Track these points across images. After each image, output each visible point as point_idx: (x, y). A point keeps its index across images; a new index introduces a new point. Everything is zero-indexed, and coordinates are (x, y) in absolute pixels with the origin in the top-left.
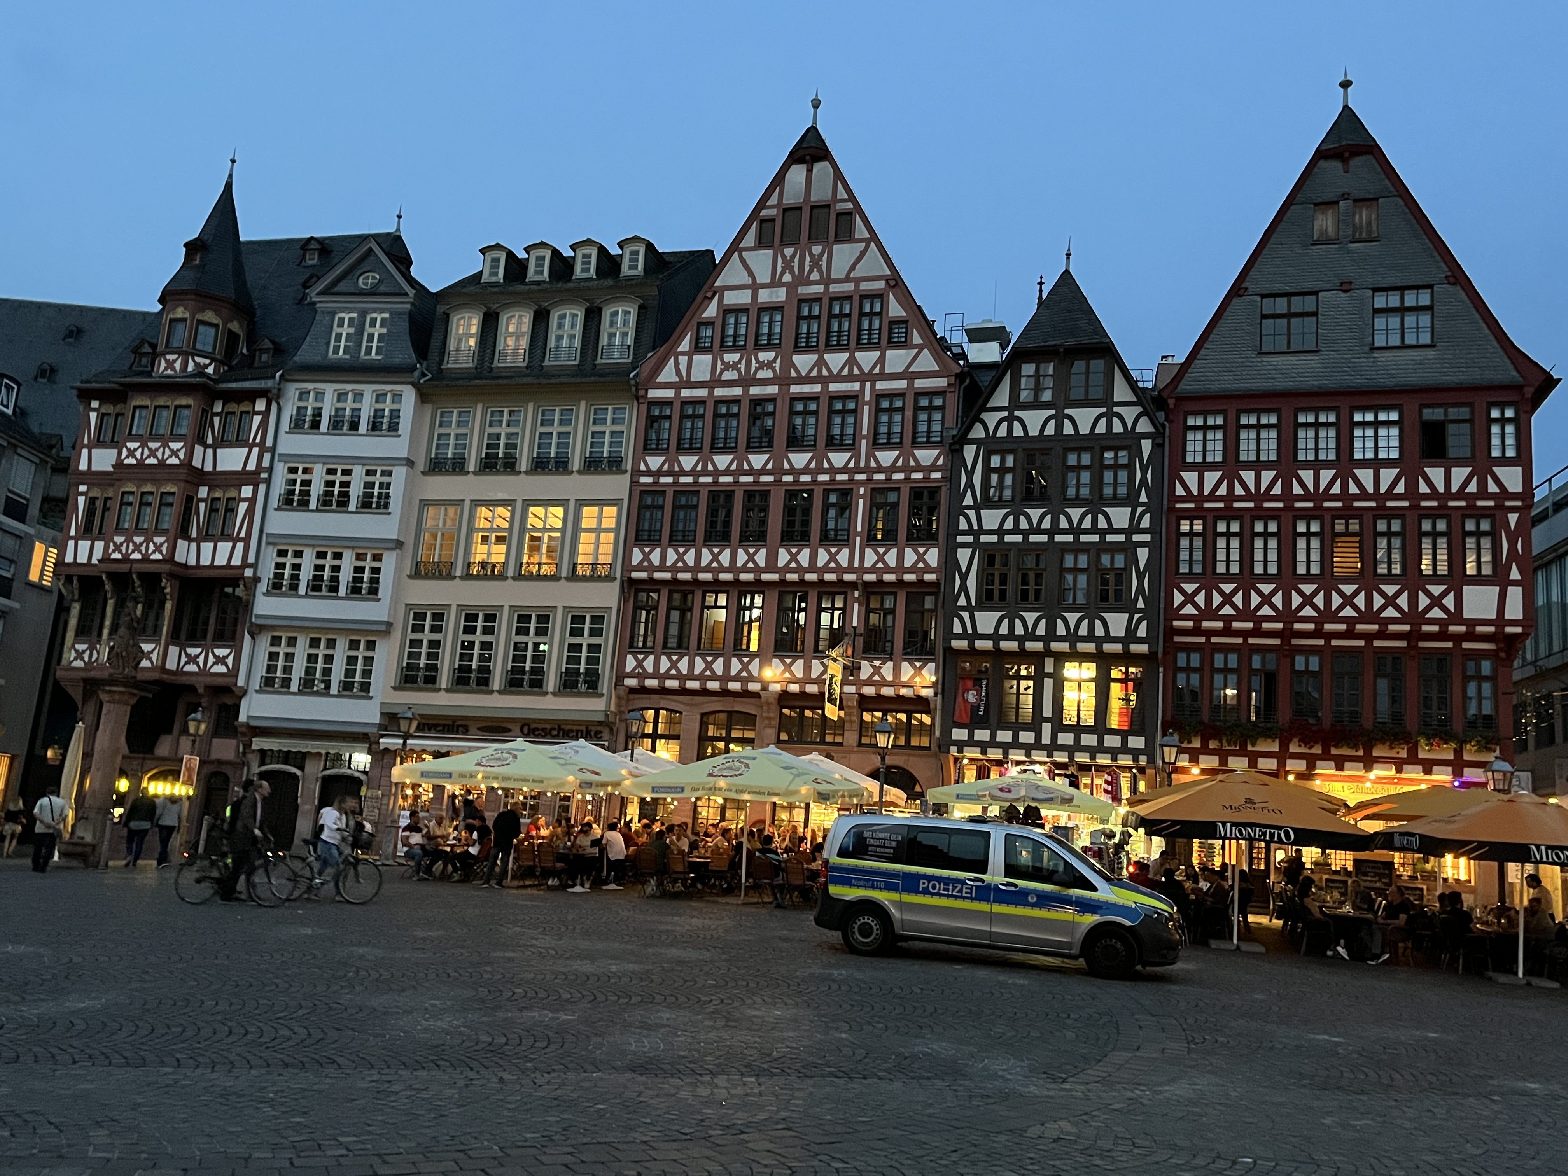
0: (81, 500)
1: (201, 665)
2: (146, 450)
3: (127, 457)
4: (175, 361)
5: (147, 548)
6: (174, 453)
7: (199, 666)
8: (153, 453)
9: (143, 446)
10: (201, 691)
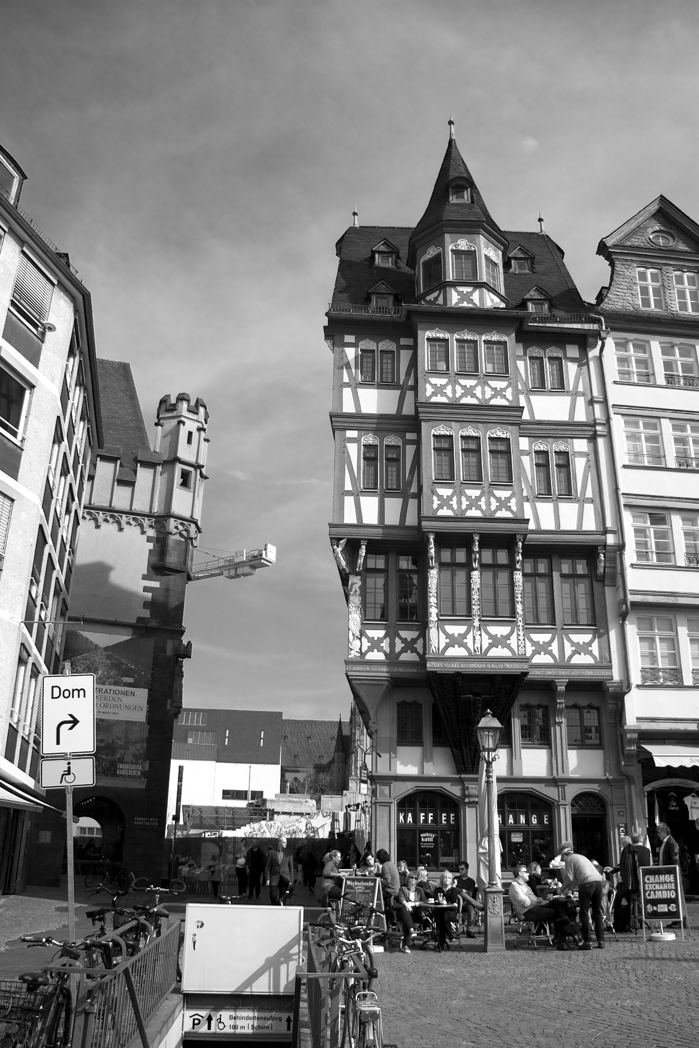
0: (353, 449)
1: (556, 653)
2: (458, 388)
3: (434, 394)
4: (471, 293)
5: (488, 504)
6: (498, 393)
7: (553, 657)
8: (469, 391)
9: (454, 383)
10: (561, 688)
